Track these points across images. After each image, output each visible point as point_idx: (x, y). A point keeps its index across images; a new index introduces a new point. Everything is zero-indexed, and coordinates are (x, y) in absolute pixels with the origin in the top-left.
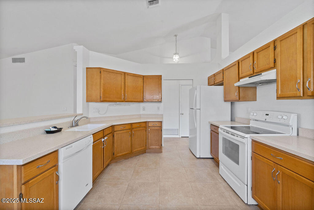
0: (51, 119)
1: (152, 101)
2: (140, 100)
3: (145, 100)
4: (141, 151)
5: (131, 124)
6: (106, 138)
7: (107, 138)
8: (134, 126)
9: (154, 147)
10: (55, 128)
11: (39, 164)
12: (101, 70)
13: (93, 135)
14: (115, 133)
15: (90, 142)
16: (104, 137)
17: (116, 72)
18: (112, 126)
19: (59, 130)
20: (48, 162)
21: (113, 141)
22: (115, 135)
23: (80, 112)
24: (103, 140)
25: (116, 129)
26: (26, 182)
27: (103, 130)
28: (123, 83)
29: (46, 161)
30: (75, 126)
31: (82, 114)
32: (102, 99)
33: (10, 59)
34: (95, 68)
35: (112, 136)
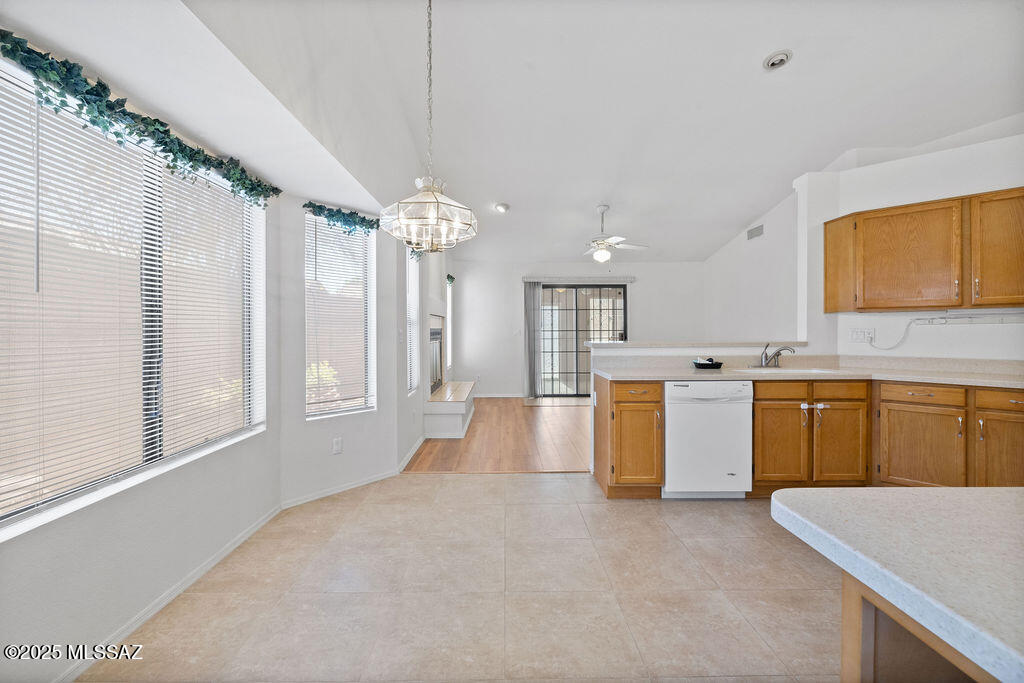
0: (712, 345)
5: (969, 389)
6: (820, 406)
7: (828, 407)
8: (986, 399)
10: (710, 360)
11: (633, 389)
12: (858, 219)
13: (754, 382)
14: (884, 408)
15: (739, 395)
16: (812, 400)
17: (919, 209)
18: (870, 383)
19: (714, 365)
20: (645, 392)
21: (875, 428)
22: (884, 413)
23: (802, 337)
24: (804, 406)
25: (886, 393)
26: (617, 402)
27: (811, 383)
28: (955, 240)
29: (641, 389)
30: (767, 366)
31: (805, 344)
32: (860, 304)
33: (744, 234)
34: (843, 217)
35: (872, 413)
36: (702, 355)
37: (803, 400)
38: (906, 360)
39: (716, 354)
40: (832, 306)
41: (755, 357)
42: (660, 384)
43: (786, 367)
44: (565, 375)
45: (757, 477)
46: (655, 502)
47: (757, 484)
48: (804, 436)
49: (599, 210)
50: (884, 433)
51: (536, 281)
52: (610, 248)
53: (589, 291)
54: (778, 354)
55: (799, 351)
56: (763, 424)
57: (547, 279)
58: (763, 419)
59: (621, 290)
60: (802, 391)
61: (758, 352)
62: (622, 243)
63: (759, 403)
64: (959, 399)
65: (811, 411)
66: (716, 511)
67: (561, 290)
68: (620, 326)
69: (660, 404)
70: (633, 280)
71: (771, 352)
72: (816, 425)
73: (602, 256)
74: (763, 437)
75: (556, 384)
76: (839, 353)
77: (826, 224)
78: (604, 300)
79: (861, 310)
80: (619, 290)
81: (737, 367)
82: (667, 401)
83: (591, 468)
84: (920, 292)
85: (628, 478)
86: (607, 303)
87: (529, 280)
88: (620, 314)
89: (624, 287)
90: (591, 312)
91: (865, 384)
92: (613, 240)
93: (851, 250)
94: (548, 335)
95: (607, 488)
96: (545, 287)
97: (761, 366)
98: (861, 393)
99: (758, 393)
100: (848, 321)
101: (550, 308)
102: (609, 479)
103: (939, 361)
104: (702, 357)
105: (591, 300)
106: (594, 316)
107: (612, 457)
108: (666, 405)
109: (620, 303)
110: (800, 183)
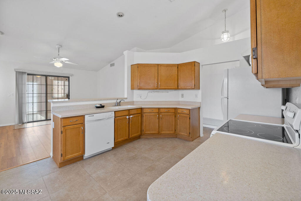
0: (101, 100)
1: (186, 88)
2: (174, 88)
3: (179, 87)
4: (170, 134)
5: (159, 109)
6: (131, 116)
7: (133, 116)
8: (162, 111)
9: (183, 134)
10: (101, 105)
11: (71, 120)
12: (139, 66)
13: (115, 112)
14: (144, 115)
15: (111, 116)
16: (129, 115)
17: (150, 65)
18: (142, 109)
19: (102, 107)
20: (77, 121)
21: (142, 120)
22: (144, 116)
23: (126, 96)
24: (128, 117)
25: (145, 111)
26: (64, 126)
27: (129, 110)
28: (156, 74)
29: (75, 119)
30: (117, 105)
31: (126, 98)
32: (139, 88)
33: (109, 65)
34: (135, 64)
35: (142, 117)
36: (98, 103)
37: (127, 115)
38: (147, 101)
39: (103, 102)
40: (133, 88)
41: (114, 103)
42: (83, 116)
43: (122, 105)
44: (40, 112)
45: (116, 142)
46: (81, 162)
47: (115, 144)
48: (128, 126)
49: (57, 46)
50: (144, 122)
51: (23, 71)
52: (62, 62)
53: (53, 78)
54: (120, 102)
55: (126, 101)
56: (117, 124)
57: (29, 71)
58: (117, 123)
59: (68, 79)
60: (127, 113)
61: (115, 101)
62: (67, 61)
63: (116, 118)
64: (157, 111)
65: (129, 118)
66: (103, 157)
67: (38, 77)
68: (67, 92)
69: (83, 124)
70: (72, 75)
71: (118, 101)
72: (130, 122)
73: (58, 65)
74: (117, 129)
75: (35, 116)
76: (134, 101)
77: (131, 65)
78: (59, 81)
79: (139, 89)
80: (66, 78)
81: (109, 107)
82: (86, 122)
83: (51, 154)
84: (150, 85)
85: (69, 156)
86: (61, 83)
87: (18, 71)
88: (67, 87)
89: (69, 77)
90: (54, 86)
91: (140, 109)
92: (64, 59)
93: (137, 73)
94: (31, 95)
95: (59, 164)
96: (28, 74)
97: (116, 106)
98: (139, 112)
99: (116, 115)
100: (136, 92)
101: (32, 83)
102: (60, 159)
103: (153, 102)
104: (98, 104)
105: (54, 81)
106: (55, 87)
107: (61, 150)
108: (85, 124)
109: (67, 83)
110: (125, 53)
